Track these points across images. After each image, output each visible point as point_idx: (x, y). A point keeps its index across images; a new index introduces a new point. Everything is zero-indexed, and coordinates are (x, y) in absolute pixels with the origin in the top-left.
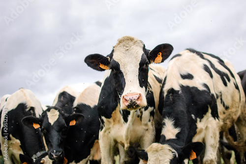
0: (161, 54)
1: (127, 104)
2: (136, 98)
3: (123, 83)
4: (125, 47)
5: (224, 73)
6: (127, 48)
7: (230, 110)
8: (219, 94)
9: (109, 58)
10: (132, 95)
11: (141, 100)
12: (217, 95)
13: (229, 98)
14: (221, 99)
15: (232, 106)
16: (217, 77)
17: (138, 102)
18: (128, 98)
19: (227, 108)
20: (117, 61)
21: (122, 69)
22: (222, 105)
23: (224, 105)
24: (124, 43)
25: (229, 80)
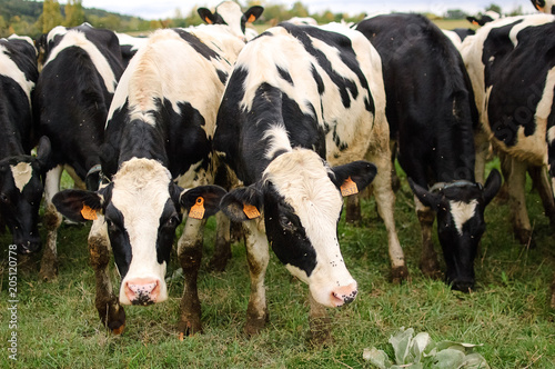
0: (202, 200)
1: (133, 298)
2: (150, 290)
3: (128, 254)
4: (136, 183)
5: (347, 80)
6: (140, 186)
7: (348, 152)
8: (331, 125)
9: (102, 197)
10: (143, 284)
11: (158, 292)
12: (327, 126)
13: (351, 129)
14: (335, 134)
15: (354, 144)
16: (334, 90)
17: (153, 297)
18: (135, 289)
19: (343, 148)
20: (119, 209)
21: (127, 226)
22: (334, 144)
23: (338, 144)
24: (134, 174)
25: (355, 95)
